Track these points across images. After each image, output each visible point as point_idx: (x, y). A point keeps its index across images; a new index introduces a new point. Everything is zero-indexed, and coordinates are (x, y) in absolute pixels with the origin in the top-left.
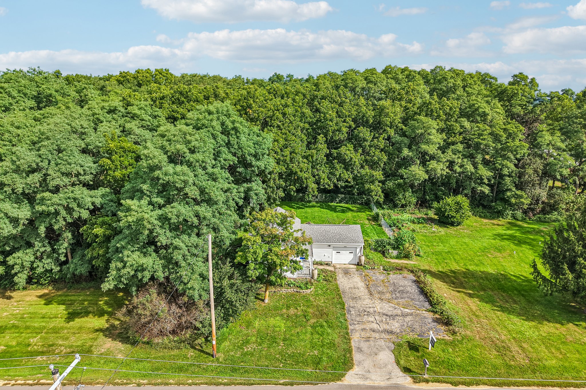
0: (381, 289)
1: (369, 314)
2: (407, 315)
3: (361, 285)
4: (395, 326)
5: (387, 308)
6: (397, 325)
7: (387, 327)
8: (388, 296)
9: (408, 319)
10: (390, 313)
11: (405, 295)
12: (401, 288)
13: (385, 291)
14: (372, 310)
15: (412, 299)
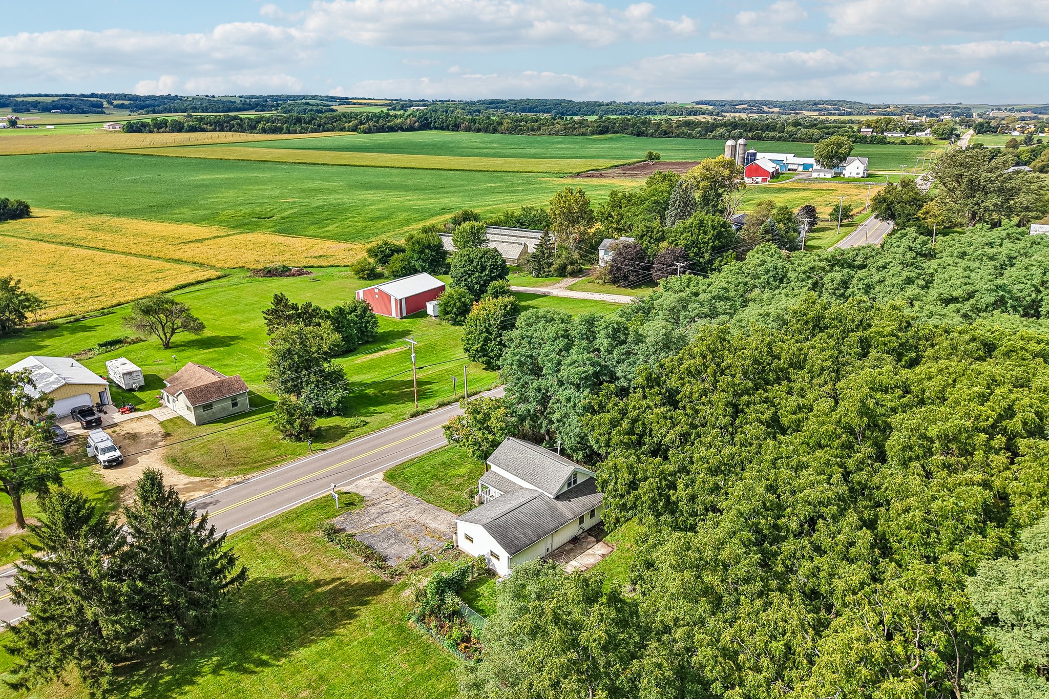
0: (411, 530)
1: (401, 506)
2: (370, 522)
3: (433, 525)
4: (374, 510)
5: (391, 519)
6: (373, 511)
7: (379, 506)
8: (399, 527)
9: (367, 520)
10: (385, 515)
11: (384, 535)
12: (392, 541)
13: (405, 531)
14: (402, 510)
15: (374, 536)
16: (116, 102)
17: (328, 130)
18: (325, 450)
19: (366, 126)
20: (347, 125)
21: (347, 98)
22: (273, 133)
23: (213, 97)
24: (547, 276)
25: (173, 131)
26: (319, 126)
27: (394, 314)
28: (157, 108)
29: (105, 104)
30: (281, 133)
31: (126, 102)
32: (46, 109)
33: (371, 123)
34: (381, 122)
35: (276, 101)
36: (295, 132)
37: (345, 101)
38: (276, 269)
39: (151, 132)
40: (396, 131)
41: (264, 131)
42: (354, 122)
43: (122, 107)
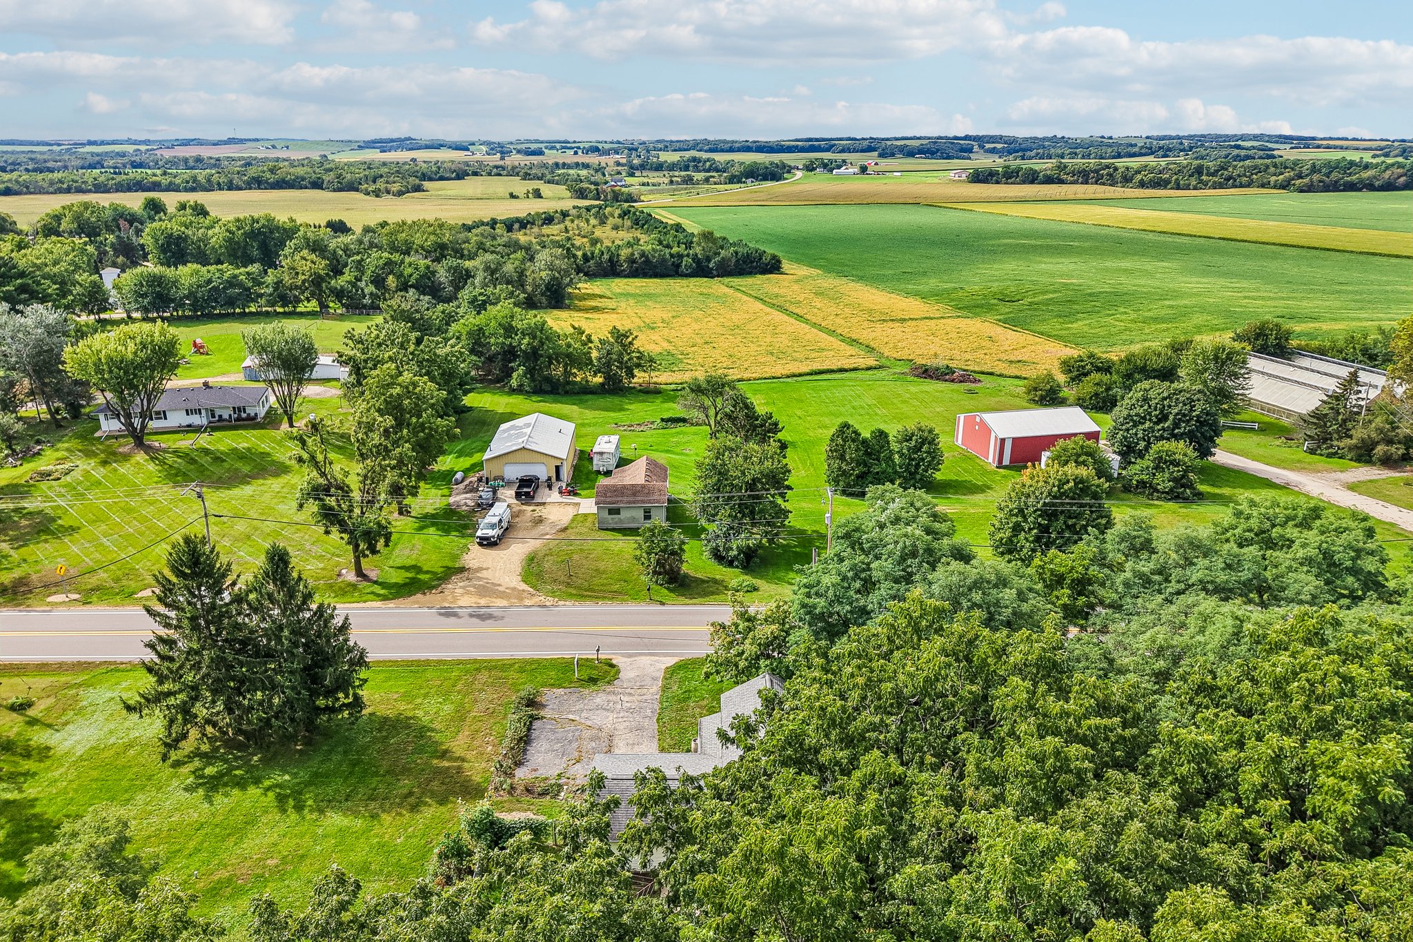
0: (591, 745)
9: (578, 707)
16: (988, 146)
17: (1241, 186)
18: (663, 604)
19: (1306, 180)
20: (1273, 178)
21: (1314, 139)
22: (1154, 187)
23: (1111, 138)
24: (1329, 456)
25: (1024, 182)
26: (1228, 179)
27: (990, 460)
28: (1028, 153)
29: (976, 148)
30: (1165, 188)
31: (999, 146)
32: (911, 153)
33: (1316, 177)
34: (1335, 176)
35: (1196, 143)
36: (1187, 187)
37: (1305, 142)
38: (937, 369)
39: (997, 182)
40: (1360, 190)
41: (1142, 185)
42: (1288, 174)
43: (993, 151)
